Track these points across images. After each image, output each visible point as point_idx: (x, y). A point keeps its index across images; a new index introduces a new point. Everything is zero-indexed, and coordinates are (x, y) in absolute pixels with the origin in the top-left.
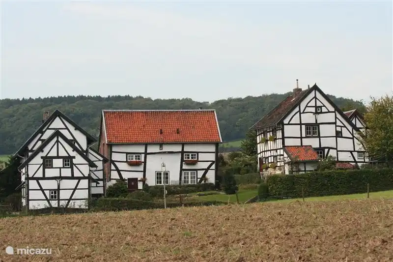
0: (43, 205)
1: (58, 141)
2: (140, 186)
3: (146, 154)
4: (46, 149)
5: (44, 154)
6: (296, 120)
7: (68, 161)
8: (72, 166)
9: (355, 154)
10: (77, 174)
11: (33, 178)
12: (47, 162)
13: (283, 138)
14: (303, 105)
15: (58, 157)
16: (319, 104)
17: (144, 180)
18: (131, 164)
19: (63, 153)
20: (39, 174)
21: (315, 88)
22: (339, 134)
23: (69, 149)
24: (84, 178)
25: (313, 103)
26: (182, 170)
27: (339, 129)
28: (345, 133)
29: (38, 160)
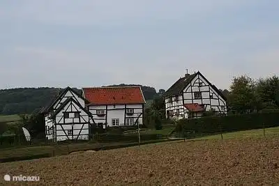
0: (65, 138)
1: (71, 103)
2: (104, 127)
3: (107, 110)
4: (65, 108)
5: (64, 111)
6: (189, 90)
7: (77, 114)
8: (79, 117)
9: (220, 107)
10: (82, 121)
11: (58, 124)
12: (66, 115)
13: (183, 100)
14: (192, 82)
15: (72, 112)
16: (201, 81)
17: (106, 124)
18: (99, 116)
19: (74, 110)
20: (62, 122)
21: (199, 73)
22: (211, 97)
23: (78, 108)
24: (86, 123)
25: (197, 81)
26: (125, 118)
27: (211, 94)
28: (214, 96)
29: (61, 114)
